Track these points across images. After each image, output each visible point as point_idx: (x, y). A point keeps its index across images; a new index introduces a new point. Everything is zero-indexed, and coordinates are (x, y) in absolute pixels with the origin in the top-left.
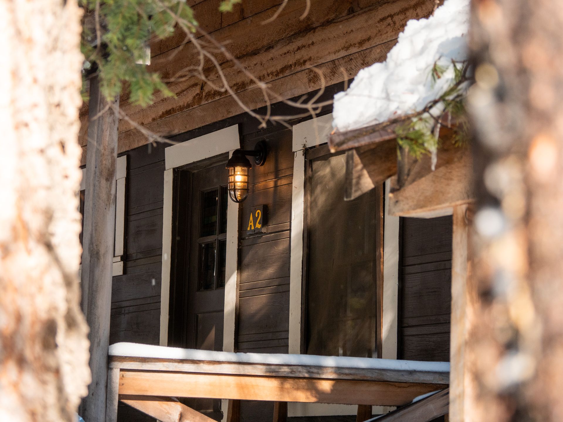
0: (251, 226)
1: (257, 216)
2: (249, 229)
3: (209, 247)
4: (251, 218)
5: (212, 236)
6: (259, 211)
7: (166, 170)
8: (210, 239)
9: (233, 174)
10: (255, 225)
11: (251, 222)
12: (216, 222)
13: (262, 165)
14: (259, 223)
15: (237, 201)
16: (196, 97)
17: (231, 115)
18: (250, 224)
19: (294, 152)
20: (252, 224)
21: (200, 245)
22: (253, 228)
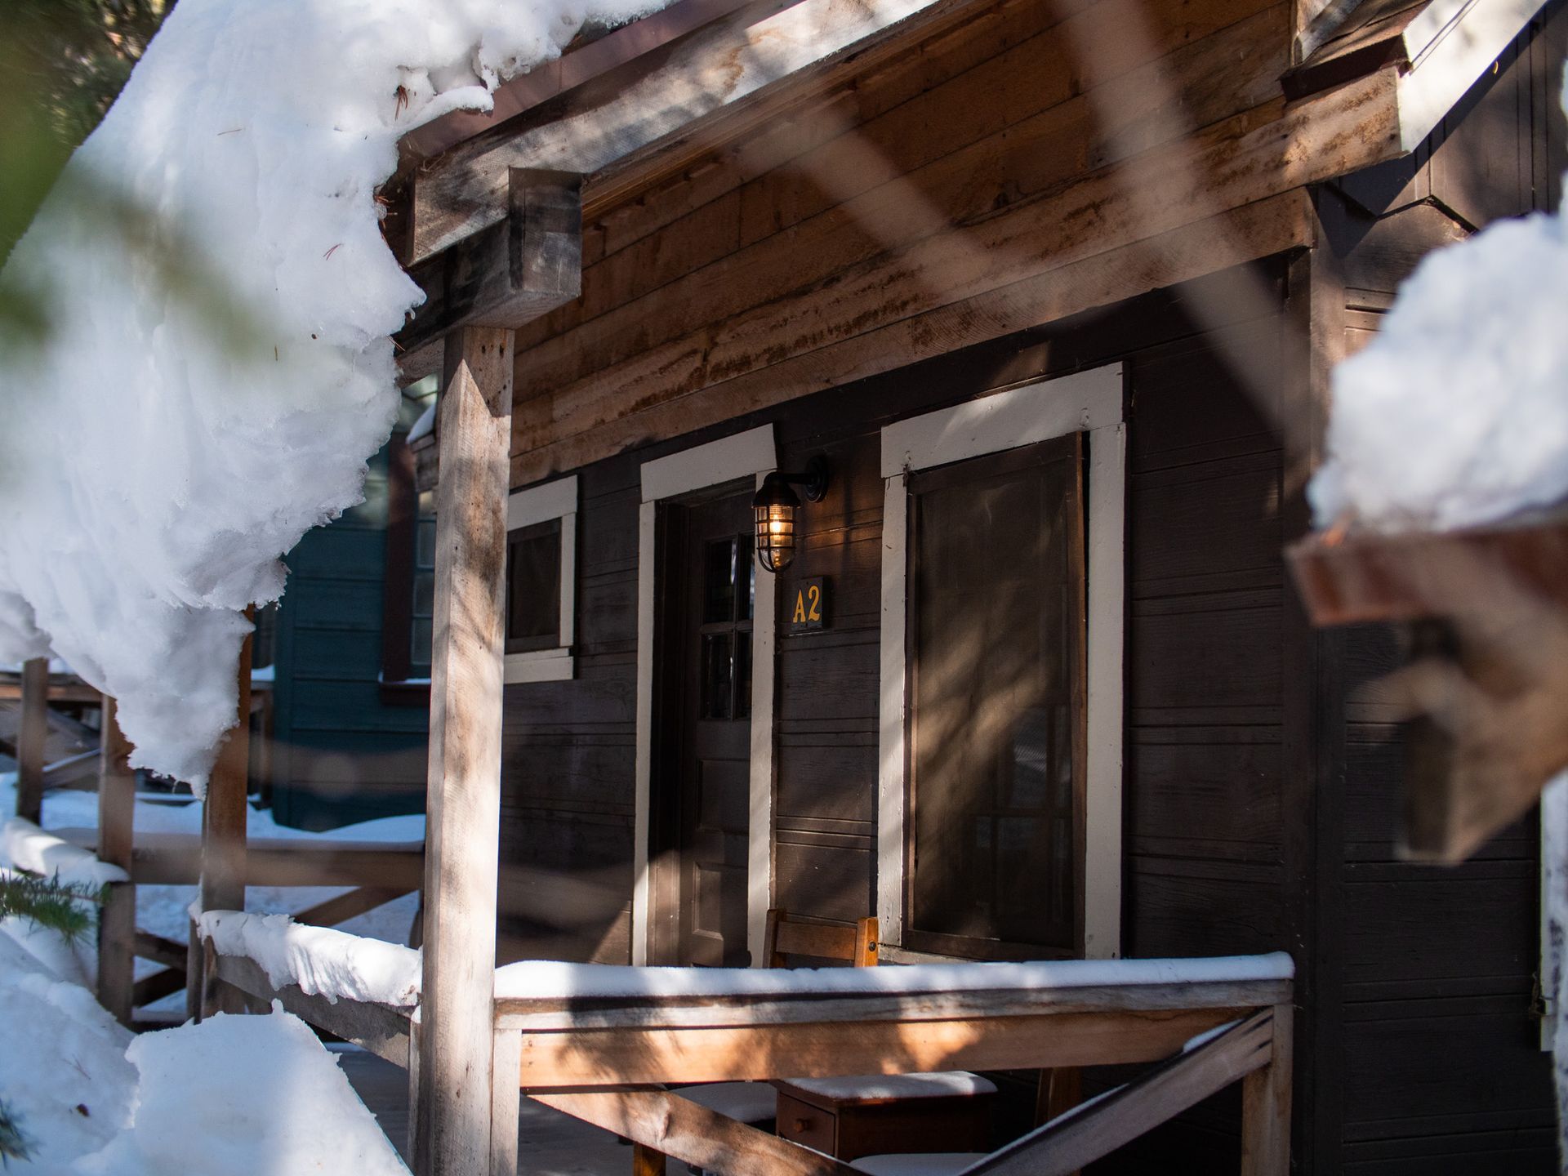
0: (799, 615)
1: (810, 597)
2: (795, 620)
3: (720, 641)
4: (800, 600)
5: (726, 623)
6: (814, 588)
7: (643, 501)
8: (723, 628)
9: (765, 518)
10: (807, 613)
11: (799, 608)
12: (733, 597)
13: (820, 500)
14: (815, 611)
15: (774, 570)
16: (695, 375)
17: (759, 407)
18: (798, 611)
19: (885, 479)
20: (802, 611)
21: (704, 637)
22: (803, 619)
